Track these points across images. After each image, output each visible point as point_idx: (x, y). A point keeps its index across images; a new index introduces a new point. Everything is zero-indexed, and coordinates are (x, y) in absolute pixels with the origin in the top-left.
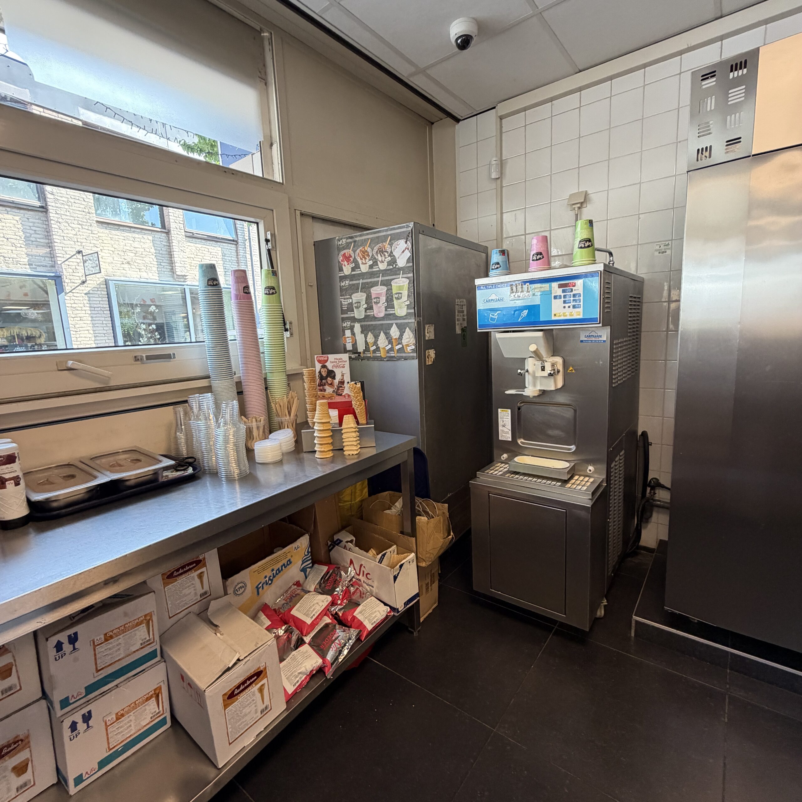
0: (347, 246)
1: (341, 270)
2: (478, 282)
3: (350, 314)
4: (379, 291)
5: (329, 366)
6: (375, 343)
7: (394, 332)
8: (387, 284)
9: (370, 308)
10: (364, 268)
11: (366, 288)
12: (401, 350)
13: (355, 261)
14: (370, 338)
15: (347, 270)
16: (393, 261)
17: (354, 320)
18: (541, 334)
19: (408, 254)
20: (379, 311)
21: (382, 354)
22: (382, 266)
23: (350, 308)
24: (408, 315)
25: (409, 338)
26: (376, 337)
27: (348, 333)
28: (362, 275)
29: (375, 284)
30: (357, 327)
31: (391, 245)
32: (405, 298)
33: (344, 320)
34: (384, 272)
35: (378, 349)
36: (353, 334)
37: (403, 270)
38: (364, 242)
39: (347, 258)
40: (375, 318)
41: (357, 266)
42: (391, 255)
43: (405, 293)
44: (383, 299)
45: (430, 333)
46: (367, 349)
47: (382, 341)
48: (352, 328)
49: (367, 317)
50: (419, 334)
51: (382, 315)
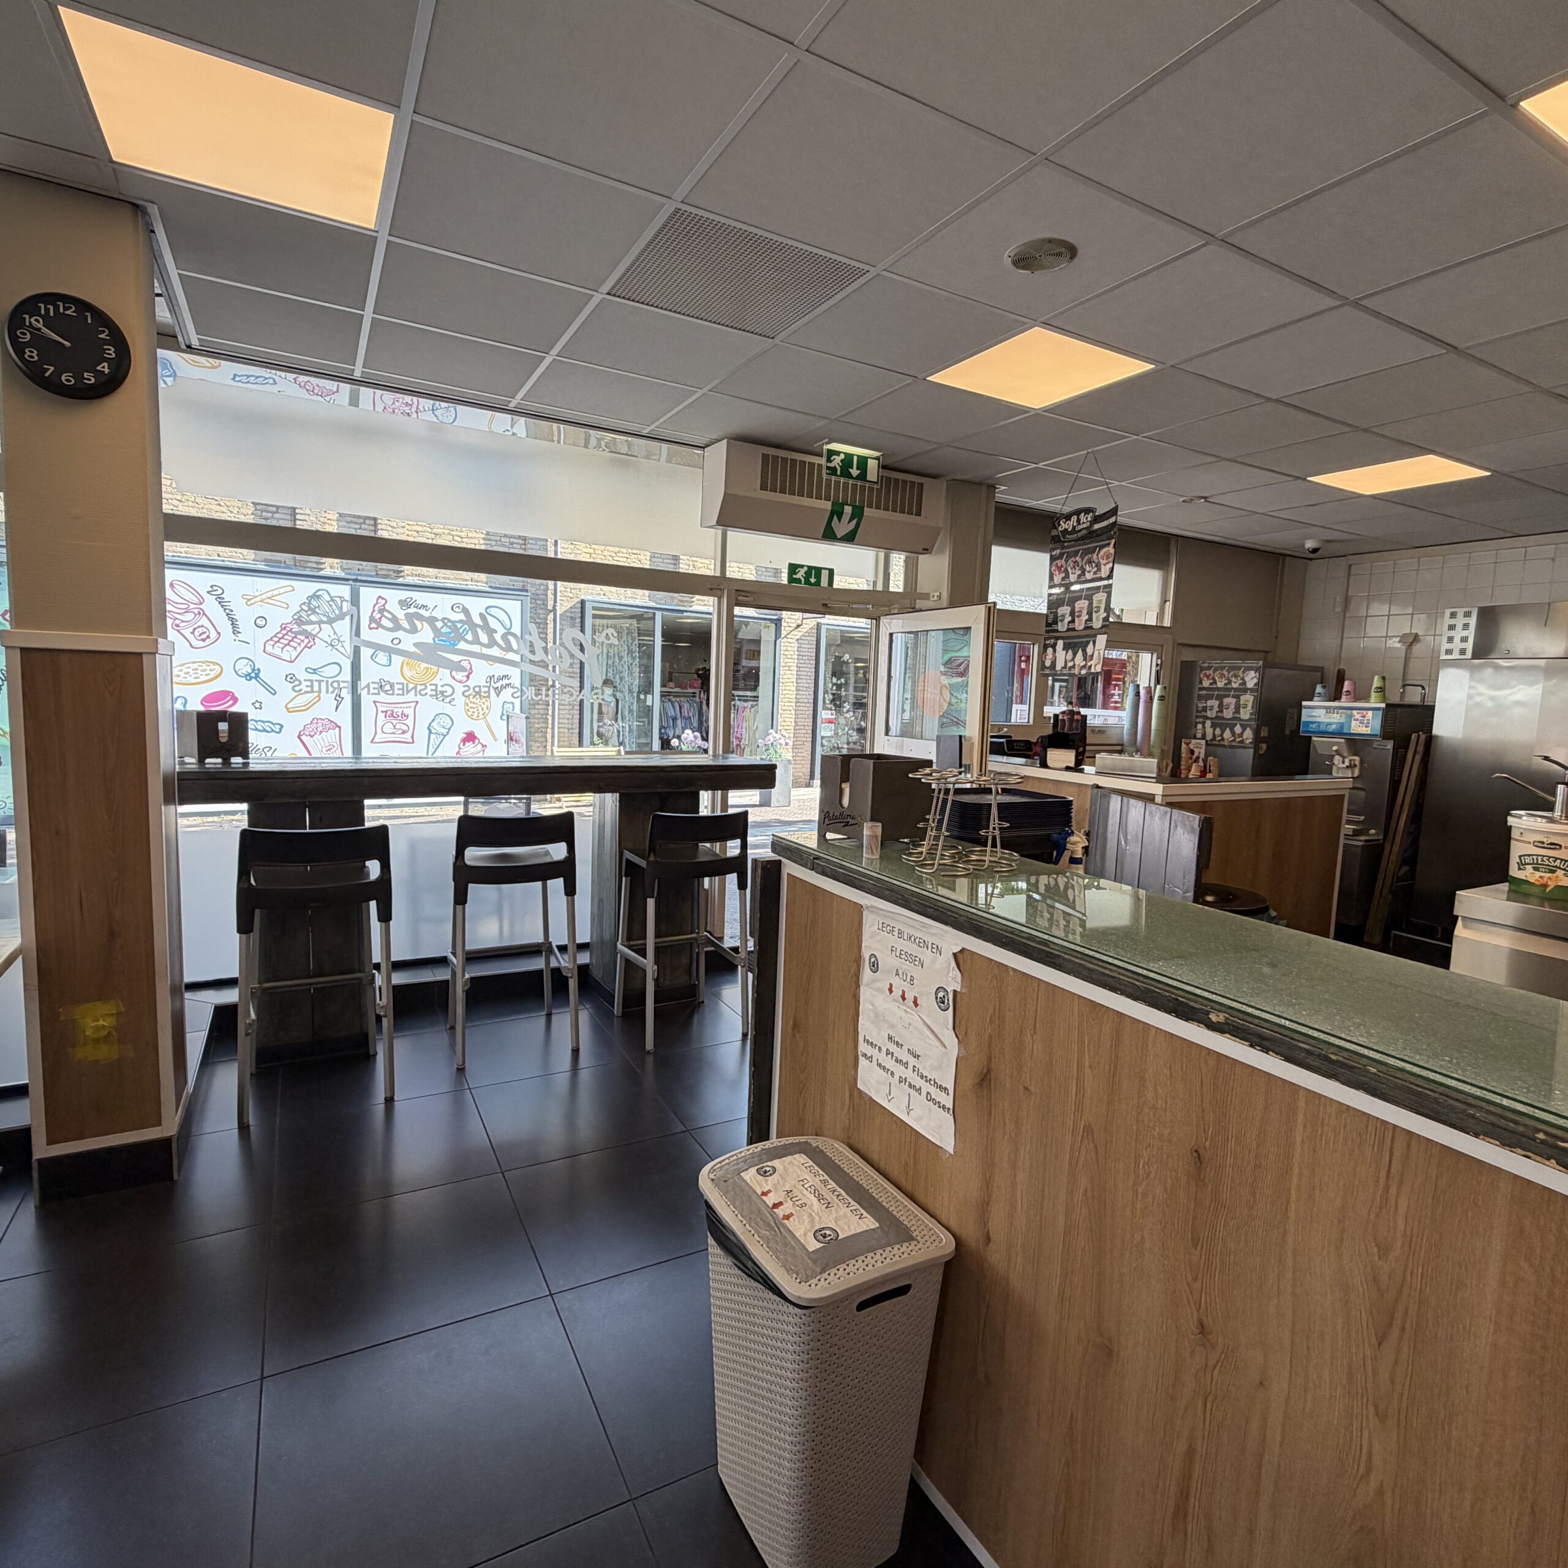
1: (1201, 683)
2: (1304, 703)
3: (1204, 714)
4: (1230, 701)
6: (1221, 735)
7: (1238, 729)
8: (1238, 697)
9: (1221, 711)
10: (1220, 685)
11: (1220, 698)
12: (1242, 741)
13: (1214, 679)
14: (1218, 731)
15: (1206, 683)
16: (1244, 683)
17: (1206, 718)
18: (1343, 740)
19: (1255, 680)
21: (1226, 743)
22: (1235, 686)
23: (1205, 709)
24: (1250, 720)
25: (1248, 735)
26: (1223, 732)
27: (1200, 726)
28: (1218, 689)
29: (1228, 696)
30: (1208, 723)
31: (1244, 672)
32: (1249, 707)
33: (1197, 717)
34: (1235, 689)
35: (1223, 739)
36: (1204, 727)
37: (1251, 690)
38: (1223, 668)
39: (1208, 677)
40: (1223, 719)
41: (1215, 682)
42: (1243, 679)
43: (1250, 705)
44: (1233, 706)
45: (1264, 733)
46: (1214, 738)
47: (1227, 734)
48: (1203, 724)
49: (1217, 717)
50: (1257, 733)
51: (1230, 716)
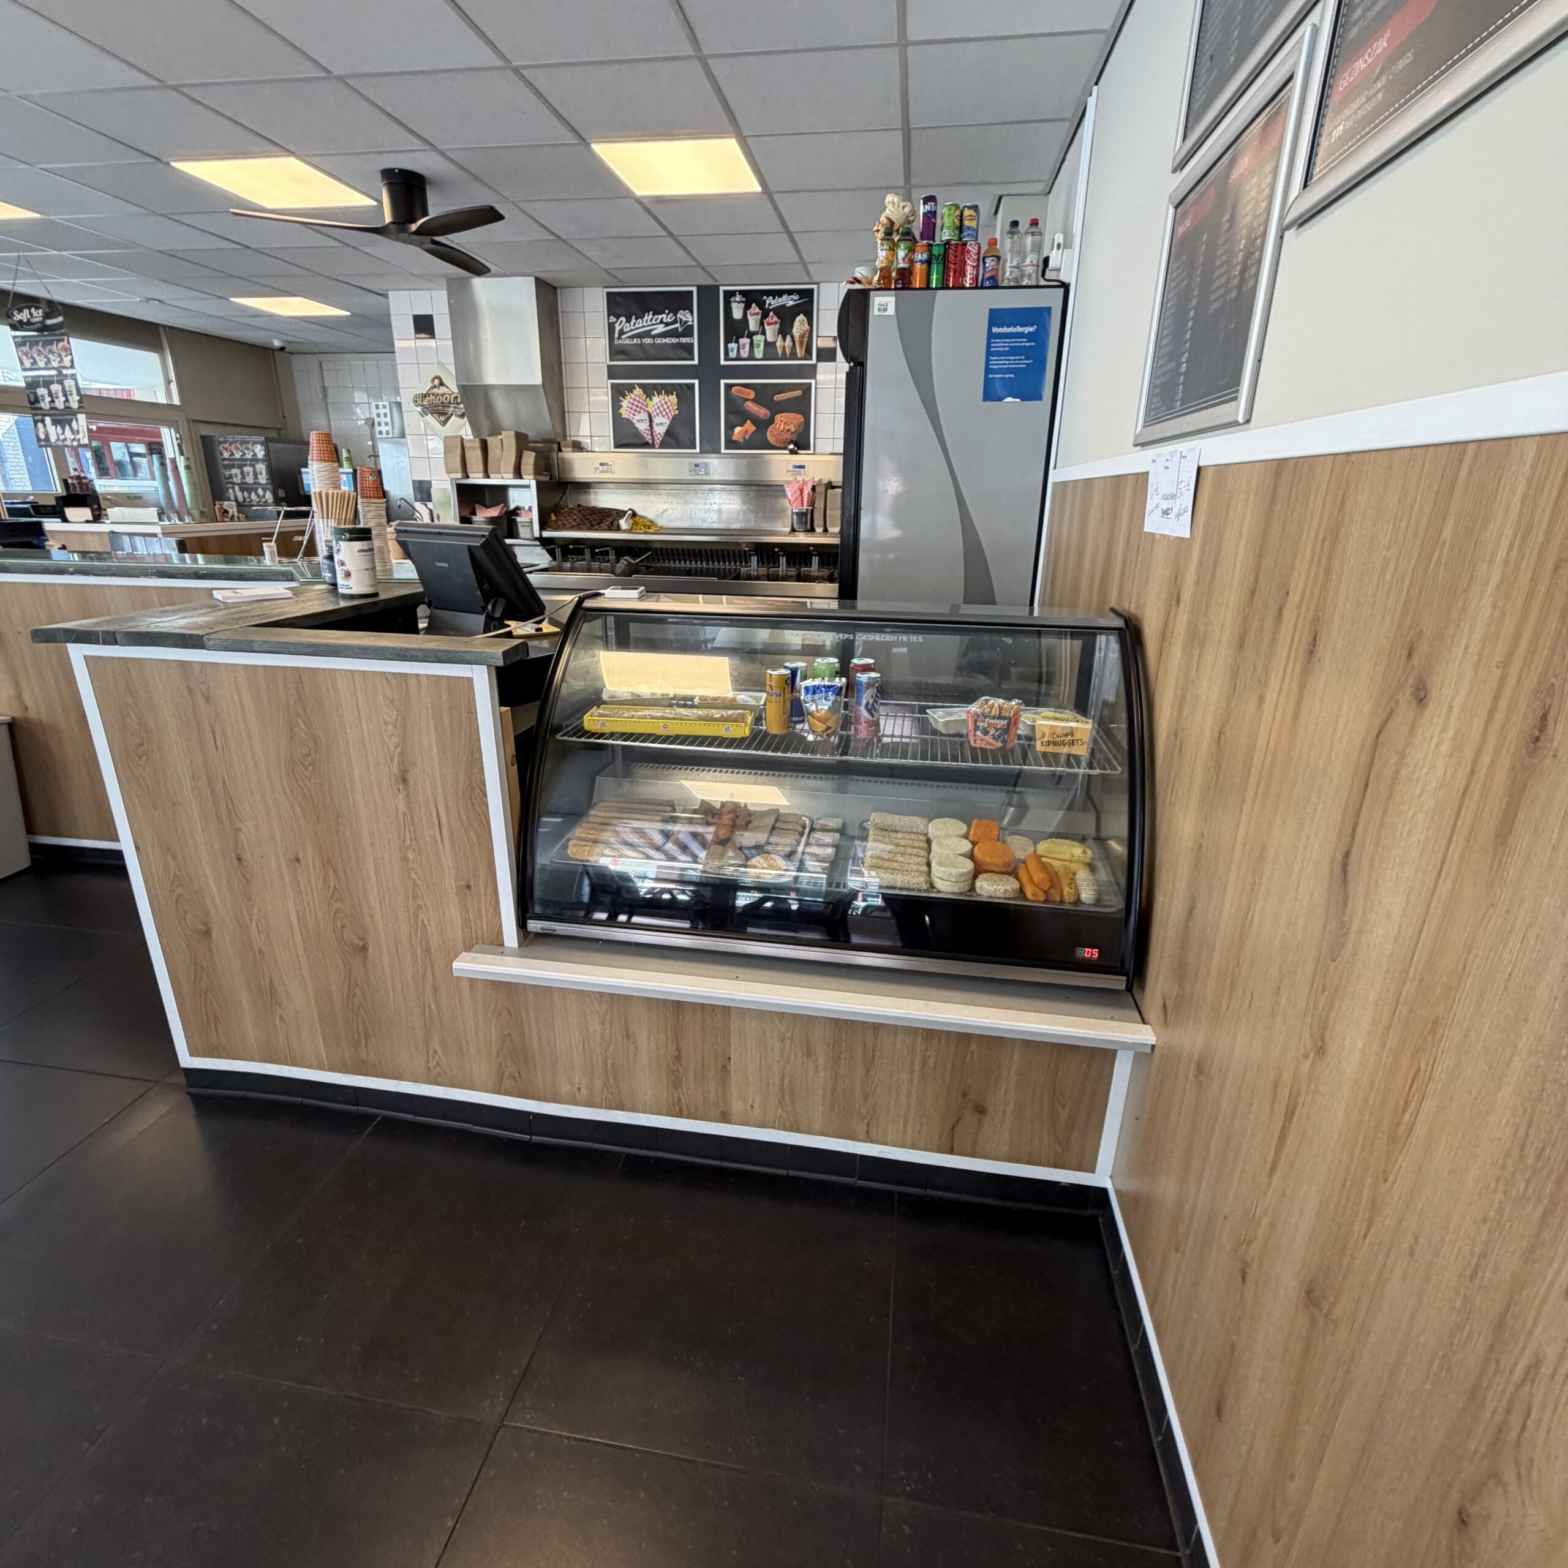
0: (225, 442)
1: (222, 454)
3: (231, 480)
4: (248, 469)
5: (225, 507)
6: (249, 497)
8: (253, 466)
9: (243, 478)
10: (237, 456)
11: (240, 467)
13: (231, 451)
14: (246, 494)
15: (226, 455)
16: (255, 455)
17: (234, 484)
19: (263, 453)
20: (250, 479)
21: (254, 503)
22: (249, 457)
23: (231, 477)
24: (267, 483)
25: (269, 496)
26: (250, 494)
28: (236, 460)
29: (246, 465)
30: (237, 488)
31: (252, 445)
32: (264, 474)
33: (227, 483)
34: (251, 460)
35: (252, 500)
36: (234, 491)
37: (262, 460)
38: (236, 442)
39: (226, 449)
40: (246, 483)
41: (232, 454)
42: (253, 451)
43: (264, 472)
44: (251, 474)
45: (282, 494)
46: (245, 500)
48: (233, 488)
49: (242, 483)
51: (252, 482)
